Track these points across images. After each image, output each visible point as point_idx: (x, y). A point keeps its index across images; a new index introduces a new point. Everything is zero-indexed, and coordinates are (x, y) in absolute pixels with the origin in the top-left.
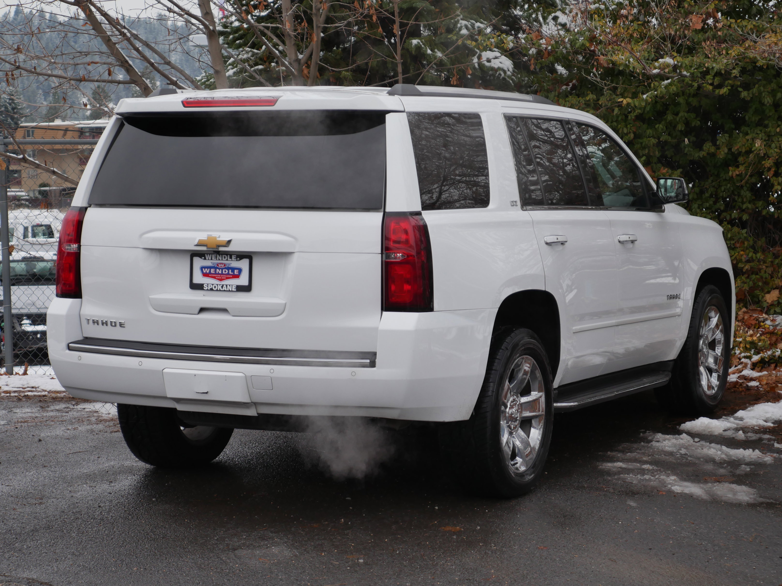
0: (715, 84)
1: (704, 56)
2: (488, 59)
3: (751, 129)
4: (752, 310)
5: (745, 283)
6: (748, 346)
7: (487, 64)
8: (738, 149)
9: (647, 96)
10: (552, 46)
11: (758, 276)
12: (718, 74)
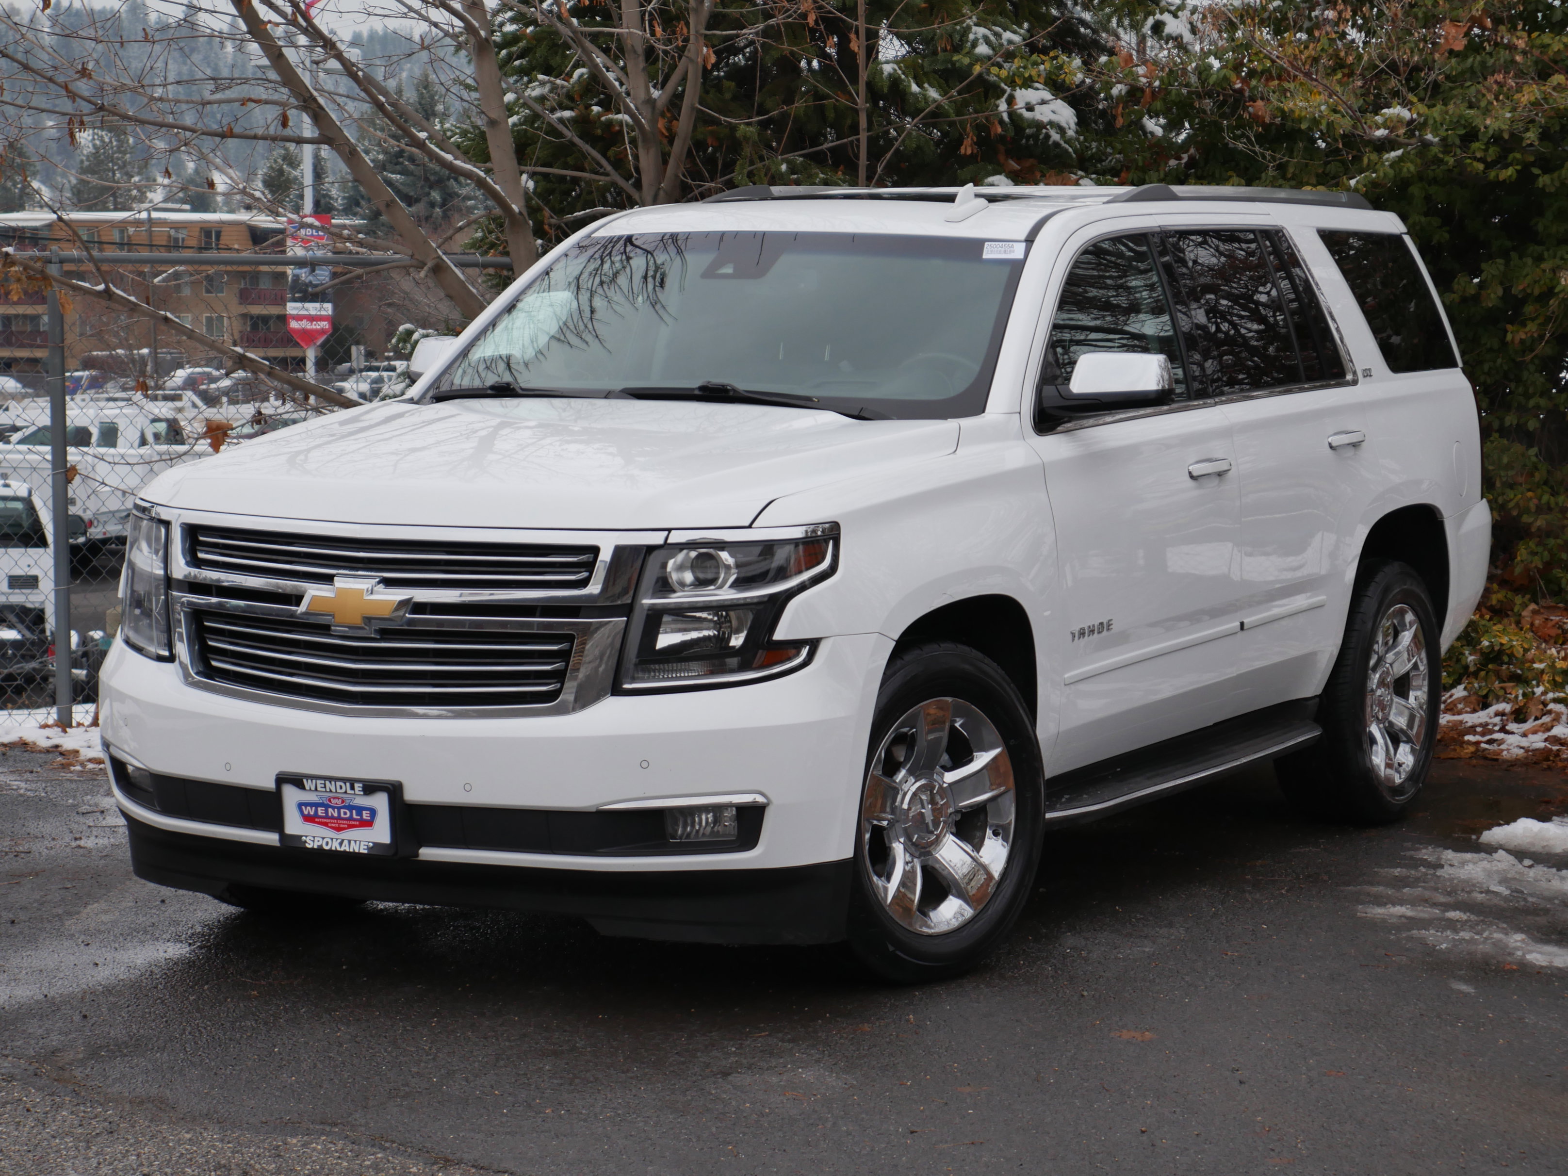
0: (1489, 160)
1: (1466, 104)
2: (1027, 104)
3: (1548, 250)
4: (1548, 608)
5: (1536, 554)
6: (1559, 679)
7: (1027, 115)
8: (1524, 289)
9: (1357, 182)
10: (1162, 80)
11: (1559, 541)
12: (1497, 139)
